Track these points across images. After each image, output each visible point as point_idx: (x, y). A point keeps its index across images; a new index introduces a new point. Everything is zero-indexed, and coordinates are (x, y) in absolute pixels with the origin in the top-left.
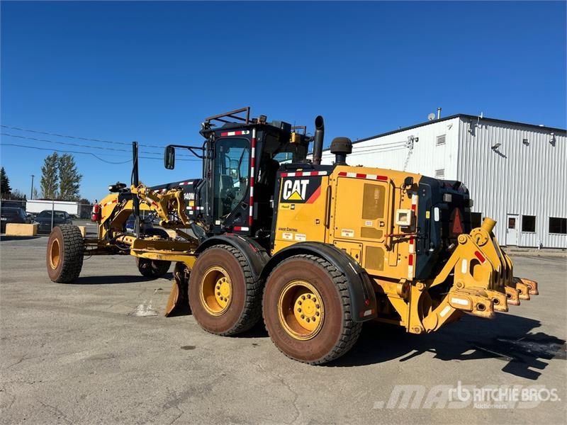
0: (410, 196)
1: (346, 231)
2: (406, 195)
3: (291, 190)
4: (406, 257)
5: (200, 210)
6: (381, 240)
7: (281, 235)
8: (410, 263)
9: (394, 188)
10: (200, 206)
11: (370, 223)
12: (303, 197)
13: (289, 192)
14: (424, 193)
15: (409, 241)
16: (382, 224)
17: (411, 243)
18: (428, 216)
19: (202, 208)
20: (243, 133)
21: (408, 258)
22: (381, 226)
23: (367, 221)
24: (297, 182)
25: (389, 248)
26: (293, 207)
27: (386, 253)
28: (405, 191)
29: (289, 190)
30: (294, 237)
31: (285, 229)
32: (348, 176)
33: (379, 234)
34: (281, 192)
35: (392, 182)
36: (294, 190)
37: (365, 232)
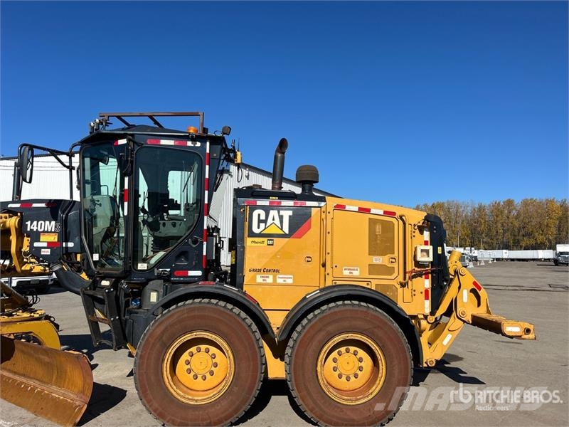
0: (421, 232)
1: (349, 269)
2: (417, 231)
3: (265, 221)
4: (421, 293)
5: (67, 248)
6: (393, 277)
7: (254, 278)
8: (427, 298)
9: (404, 223)
10: (67, 241)
11: (378, 260)
12: (286, 229)
13: (262, 225)
14: (435, 229)
15: (424, 276)
16: (394, 260)
17: (427, 278)
18: (440, 252)
19: (71, 245)
20: (190, 144)
21: (424, 293)
22: (392, 262)
23: (374, 258)
24: (273, 213)
25: (403, 285)
26: (271, 242)
27: (400, 290)
28: (416, 227)
29: (260, 221)
30: (275, 279)
31: (260, 270)
32: (346, 209)
33: (390, 271)
34: (247, 224)
35: (401, 217)
36: (270, 221)
37: (374, 269)
